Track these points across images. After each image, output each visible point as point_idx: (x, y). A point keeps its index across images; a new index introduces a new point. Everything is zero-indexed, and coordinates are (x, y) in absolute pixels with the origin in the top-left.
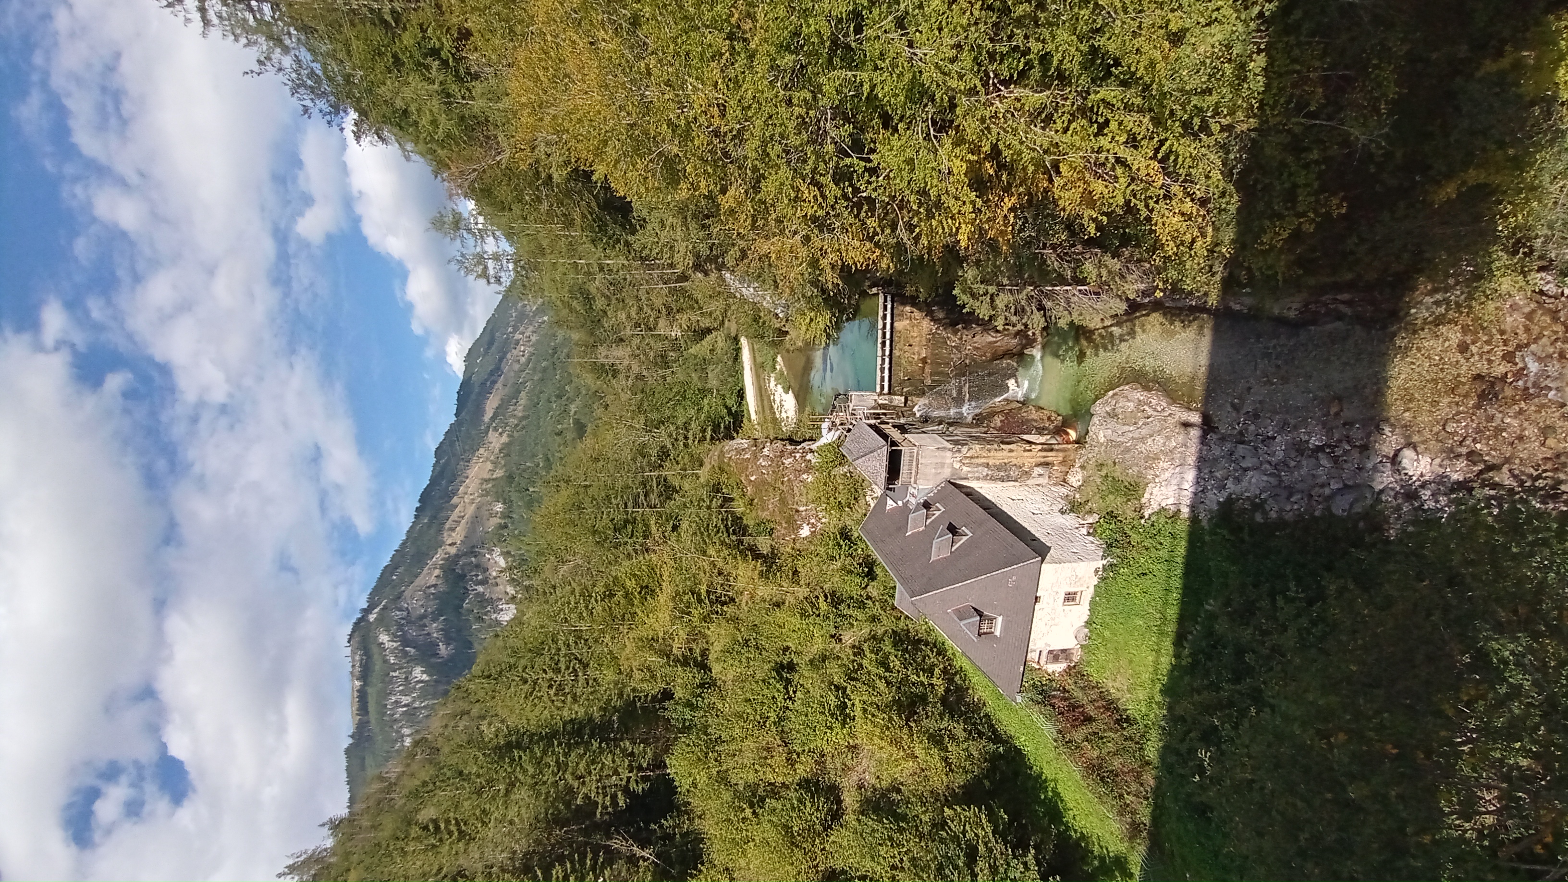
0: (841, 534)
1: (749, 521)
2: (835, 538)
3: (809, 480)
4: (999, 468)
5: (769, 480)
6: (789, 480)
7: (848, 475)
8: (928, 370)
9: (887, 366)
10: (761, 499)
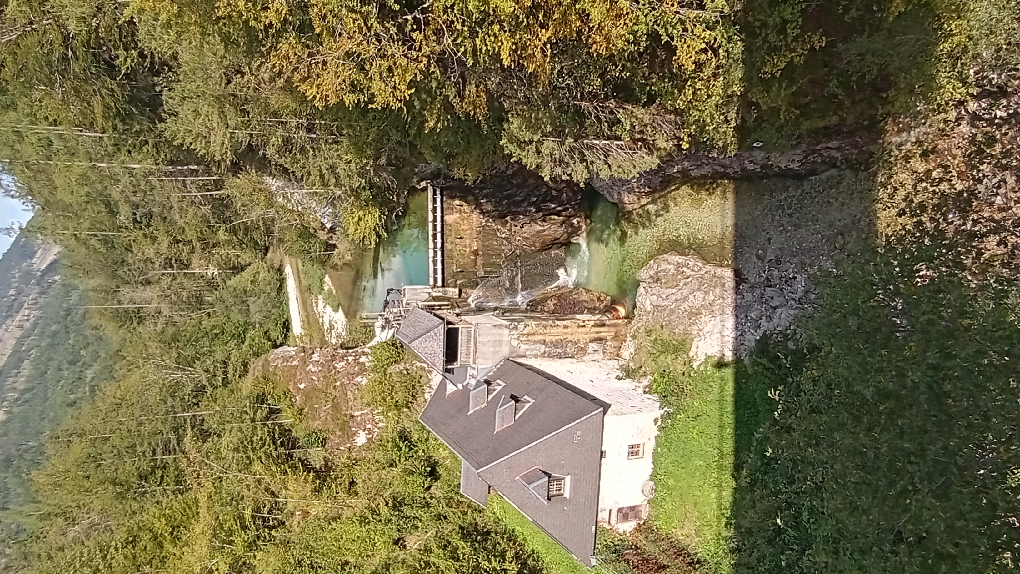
0: (400, 437)
1: (299, 433)
2: (394, 440)
3: (363, 383)
4: (555, 345)
5: (320, 386)
6: (342, 384)
7: (405, 372)
8: (480, 261)
9: (439, 258)
10: (312, 408)
